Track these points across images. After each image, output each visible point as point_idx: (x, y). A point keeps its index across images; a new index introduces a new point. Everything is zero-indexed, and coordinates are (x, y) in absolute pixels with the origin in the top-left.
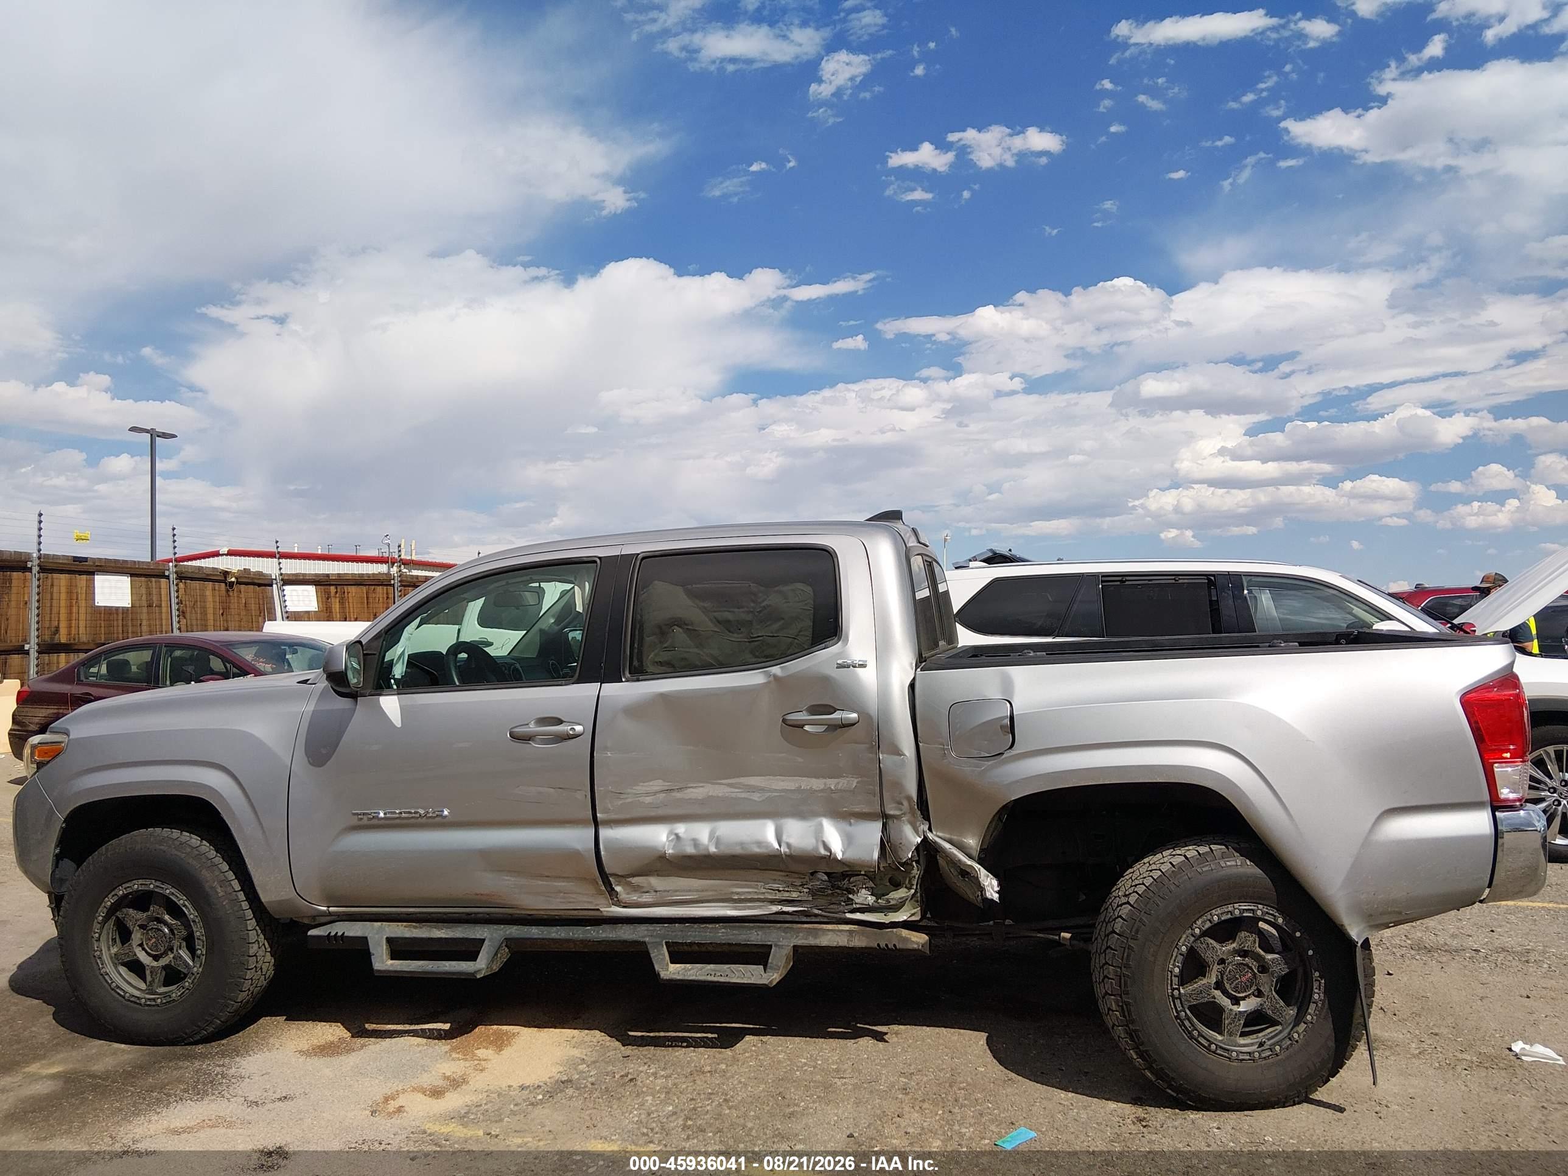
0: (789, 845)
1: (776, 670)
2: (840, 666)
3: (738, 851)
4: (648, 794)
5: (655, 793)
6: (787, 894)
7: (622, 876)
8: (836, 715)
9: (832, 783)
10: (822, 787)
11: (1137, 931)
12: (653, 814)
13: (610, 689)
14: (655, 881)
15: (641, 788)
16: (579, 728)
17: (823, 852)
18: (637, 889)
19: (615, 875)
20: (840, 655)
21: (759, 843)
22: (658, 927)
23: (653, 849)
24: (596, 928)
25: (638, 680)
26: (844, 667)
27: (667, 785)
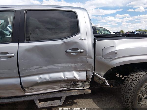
0: (67, 78)
1: (65, 40)
2: (80, 40)
3: (56, 80)
4: (33, 69)
5: (35, 69)
6: (65, 86)
7: (28, 87)
8: (79, 51)
9: (76, 64)
10: (74, 65)
11: (136, 89)
12: (34, 74)
13: (21, 45)
14: (35, 87)
15: (31, 68)
16: (13, 55)
17: (75, 79)
18: (31, 89)
19: (26, 88)
20: (80, 37)
21: (60, 78)
22: (36, 96)
23: (35, 81)
24: (21, 98)
25: (29, 42)
26: (81, 40)
27: (38, 67)
